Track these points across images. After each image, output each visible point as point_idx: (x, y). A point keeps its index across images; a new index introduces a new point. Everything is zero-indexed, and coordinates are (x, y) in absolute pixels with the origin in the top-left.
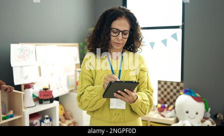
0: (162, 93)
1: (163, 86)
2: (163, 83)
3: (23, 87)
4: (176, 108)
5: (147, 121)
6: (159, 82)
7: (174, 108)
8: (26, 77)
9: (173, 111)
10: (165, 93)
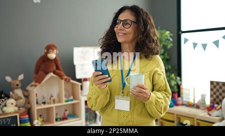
0: (215, 93)
1: (215, 87)
2: (215, 84)
3: (83, 80)
4: (222, 108)
5: (194, 118)
6: (212, 83)
7: (221, 108)
8: (86, 73)
9: (220, 110)
10: (218, 94)
